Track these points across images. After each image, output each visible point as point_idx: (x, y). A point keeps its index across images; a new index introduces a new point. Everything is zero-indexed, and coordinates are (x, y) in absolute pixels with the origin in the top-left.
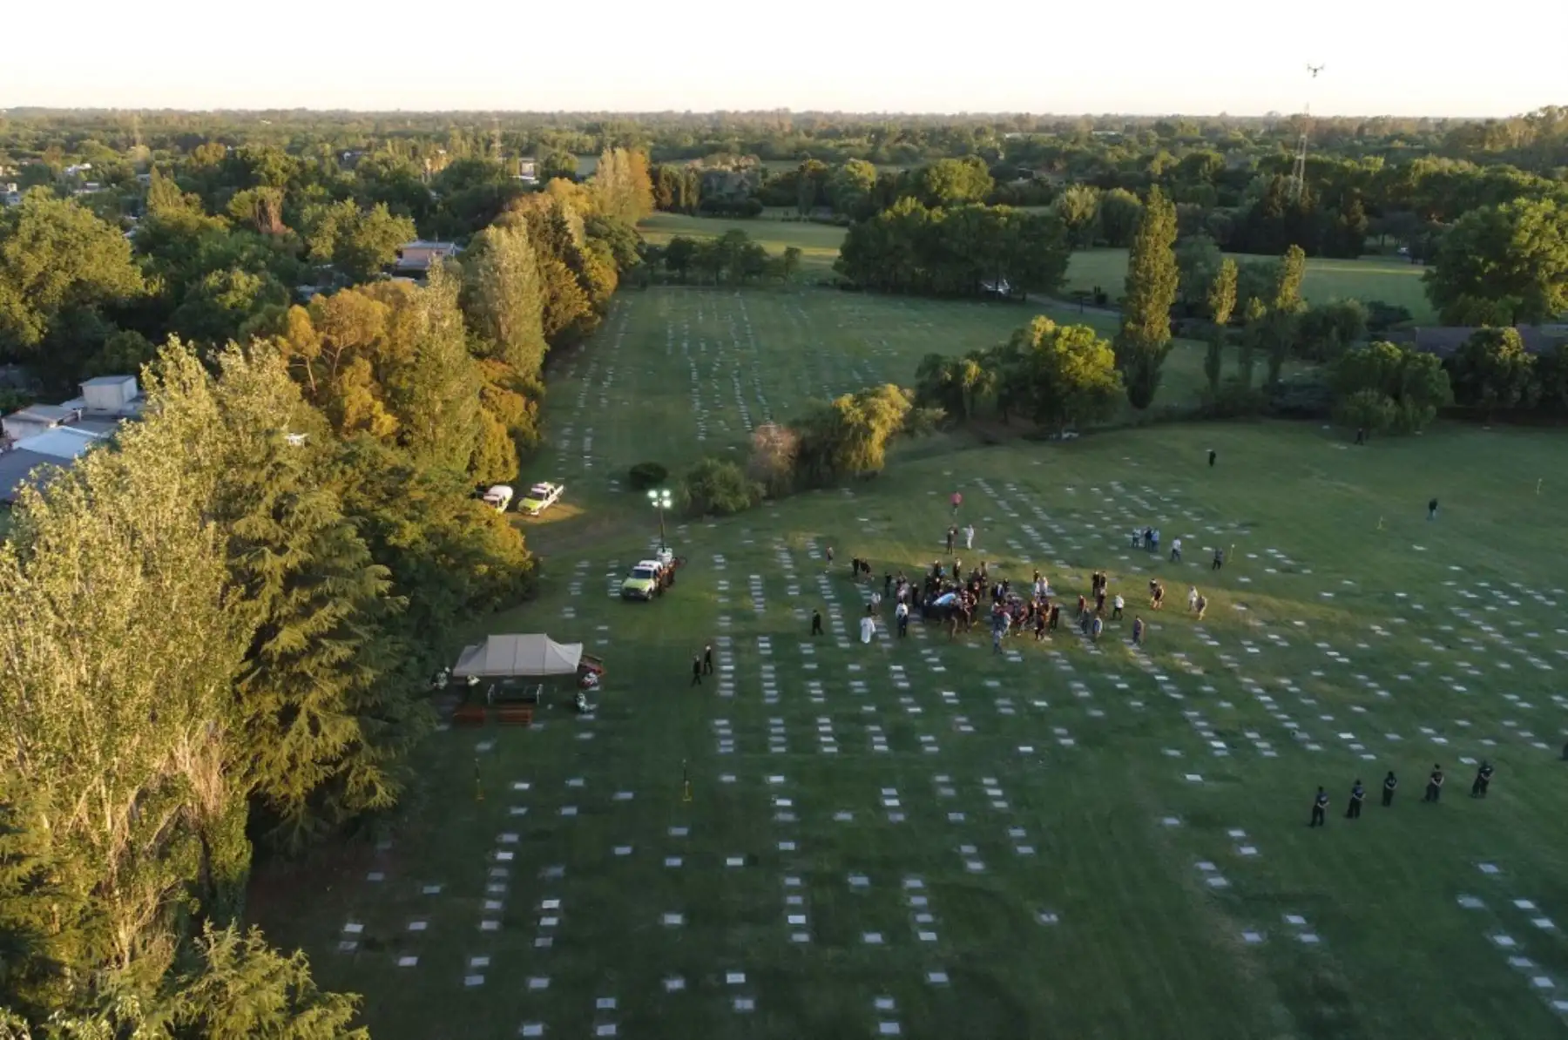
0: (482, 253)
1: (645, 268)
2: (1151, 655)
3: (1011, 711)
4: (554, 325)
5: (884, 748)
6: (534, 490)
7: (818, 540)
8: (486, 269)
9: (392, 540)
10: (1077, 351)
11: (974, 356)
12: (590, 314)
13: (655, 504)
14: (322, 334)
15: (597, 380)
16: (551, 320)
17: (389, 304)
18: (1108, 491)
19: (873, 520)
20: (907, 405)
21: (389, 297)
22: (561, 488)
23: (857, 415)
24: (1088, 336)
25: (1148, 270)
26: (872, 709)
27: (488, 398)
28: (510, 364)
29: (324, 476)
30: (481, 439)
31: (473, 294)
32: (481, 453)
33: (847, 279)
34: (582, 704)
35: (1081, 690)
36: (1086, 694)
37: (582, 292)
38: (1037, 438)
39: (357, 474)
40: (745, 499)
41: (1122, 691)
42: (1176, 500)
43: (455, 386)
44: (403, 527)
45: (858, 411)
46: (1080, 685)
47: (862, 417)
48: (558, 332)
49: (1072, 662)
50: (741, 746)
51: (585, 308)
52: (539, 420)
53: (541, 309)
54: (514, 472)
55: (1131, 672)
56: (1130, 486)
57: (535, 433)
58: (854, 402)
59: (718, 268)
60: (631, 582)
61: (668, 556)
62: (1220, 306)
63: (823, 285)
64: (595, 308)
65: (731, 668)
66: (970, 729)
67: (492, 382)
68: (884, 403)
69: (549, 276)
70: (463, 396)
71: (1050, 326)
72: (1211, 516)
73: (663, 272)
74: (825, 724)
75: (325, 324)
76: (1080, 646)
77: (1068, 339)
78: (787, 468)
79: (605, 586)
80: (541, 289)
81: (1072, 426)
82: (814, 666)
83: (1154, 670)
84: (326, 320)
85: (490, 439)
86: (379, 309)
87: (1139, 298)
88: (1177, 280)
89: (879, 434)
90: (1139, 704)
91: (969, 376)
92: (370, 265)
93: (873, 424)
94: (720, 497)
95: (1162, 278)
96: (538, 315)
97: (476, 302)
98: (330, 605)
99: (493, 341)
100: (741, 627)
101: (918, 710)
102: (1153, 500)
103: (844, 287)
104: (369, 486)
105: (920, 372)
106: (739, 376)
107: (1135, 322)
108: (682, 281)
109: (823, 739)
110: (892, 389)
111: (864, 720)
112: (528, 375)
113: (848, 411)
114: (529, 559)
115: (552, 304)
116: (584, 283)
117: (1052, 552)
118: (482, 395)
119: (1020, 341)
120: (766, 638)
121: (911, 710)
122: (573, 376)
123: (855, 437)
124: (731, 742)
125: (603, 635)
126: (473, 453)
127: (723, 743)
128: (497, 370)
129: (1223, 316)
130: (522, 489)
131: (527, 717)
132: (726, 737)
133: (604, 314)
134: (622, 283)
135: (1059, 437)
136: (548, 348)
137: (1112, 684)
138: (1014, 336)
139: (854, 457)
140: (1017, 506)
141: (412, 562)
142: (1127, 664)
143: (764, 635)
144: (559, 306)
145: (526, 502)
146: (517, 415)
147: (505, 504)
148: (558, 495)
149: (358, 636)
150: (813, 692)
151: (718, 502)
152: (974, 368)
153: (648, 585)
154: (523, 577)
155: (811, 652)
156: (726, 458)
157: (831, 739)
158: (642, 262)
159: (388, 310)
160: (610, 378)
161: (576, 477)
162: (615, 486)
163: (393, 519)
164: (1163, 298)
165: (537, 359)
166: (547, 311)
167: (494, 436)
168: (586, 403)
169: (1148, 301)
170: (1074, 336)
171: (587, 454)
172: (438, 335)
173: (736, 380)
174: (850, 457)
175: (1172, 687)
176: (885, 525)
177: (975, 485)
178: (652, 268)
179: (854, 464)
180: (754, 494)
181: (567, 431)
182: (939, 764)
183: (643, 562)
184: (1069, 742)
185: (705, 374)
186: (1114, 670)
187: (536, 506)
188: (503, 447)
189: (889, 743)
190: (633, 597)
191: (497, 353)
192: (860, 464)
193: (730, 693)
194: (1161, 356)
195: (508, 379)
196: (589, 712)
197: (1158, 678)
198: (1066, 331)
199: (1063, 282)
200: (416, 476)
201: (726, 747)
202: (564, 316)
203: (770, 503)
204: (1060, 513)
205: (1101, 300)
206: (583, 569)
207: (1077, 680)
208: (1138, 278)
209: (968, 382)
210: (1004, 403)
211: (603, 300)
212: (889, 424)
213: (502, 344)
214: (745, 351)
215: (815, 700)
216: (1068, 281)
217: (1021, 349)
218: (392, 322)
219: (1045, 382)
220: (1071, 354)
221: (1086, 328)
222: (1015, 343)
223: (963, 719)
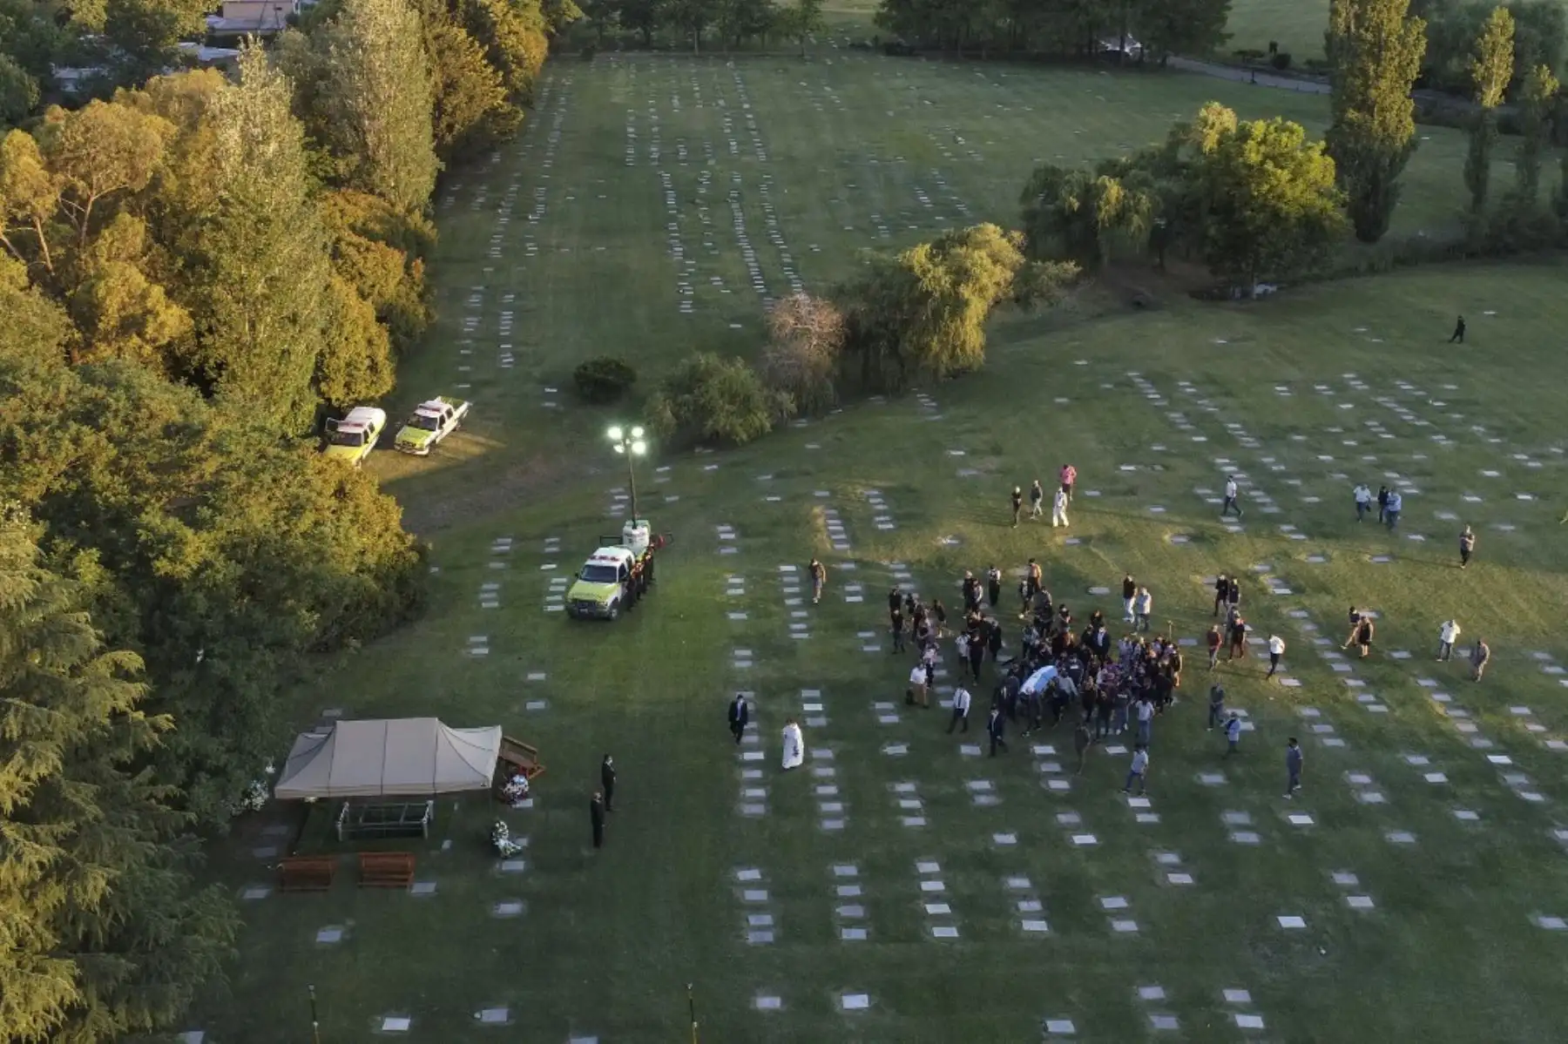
0: (334, 18)
1: (590, 25)
2: (1473, 711)
3: (1252, 838)
4: (450, 127)
5: (1039, 926)
6: (420, 412)
7: (887, 493)
8: (341, 45)
9: (162, 566)
10: (1278, 159)
11: (1111, 168)
12: (507, 107)
13: (619, 449)
14: (60, 177)
15: (519, 214)
16: (445, 120)
17: (176, 121)
18: (1341, 389)
19: (973, 452)
20: (1017, 257)
21: (174, 106)
22: (464, 407)
23: (938, 278)
24: (1294, 136)
25: (1378, 28)
26: (1010, 839)
27: (342, 256)
28: (381, 195)
29: (42, 450)
30: (334, 332)
31: (321, 84)
32: (333, 353)
33: (895, 38)
34: (502, 843)
35: (1365, 787)
36: (1374, 797)
37: (495, 72)
38: (1211, 296)
39: (104, 442)
40: (763, 419)
41: (1437, 790)
42: (1454, 405)
43: (288, 249)
44: (182, 542)
45: (941, 270)
46: (1364, 779)
47: (946, 281)
48: (457, 140)
49: (1343, 730)
50: (789, 929)
51: (498, 98)
52: (427, 289)
53: (430, 107)
54: (387, 382)
55: (1447, 749)
56: (1378, 379)
57: (421, 310)
58: (931, 257)
59: (699, 24)
60: (584, 589)
61: (642, 534)
62: (1488, 80)
63: (858, 47)
64: (515, 97)
65: (760, 756)
66: (1186, 879)
67: (353, 228)
68: (981, 256)
69: (438, 50)
70: (301, 266)
71: (1227, 119)
72: (1516, 433)
73: (616, 31)
74: (931, 876)
75: (67, 161)
76: (1350, 695)
77: (1263, 142)
78: (827, 361)
79: (538, 593)
80: (429, 72)
81: (1271, 276)
82: (901, 749)
83: (1485, 743)
84: (67, 155)
85: (348, 328)
86: (155, 130)
87: (1364, 72)
88: (1424, 42)
89: (977, 309)
90: (1472, 815)
91: (1108, 202)
92: (163, 37)
93: (966, 291)
94: (722, 421)
95: (1399, 38)
96: (425, 117)
97: (327, 97)
98: (19, 758)
99: (355, 158)
100: (770, 672)
101: (1090, 839)
102: (1417, 405)
103: (891, 50)
104: (125, 461)
105: (1026, 195)
106: (739, 199)
107: (1359, 109)
108: (646, 45)
109: (931, 909)
110: (992, 231)
111: (995, 864)
112: (410, 211)
113: (925, 272)
114: (412, 548)
115: (447, 94)
116: (496, 58)
117: (1274, 510)
118: (336, 254)
119: (1184, 142)
120: (816, 693)
121: (1079, 839)
122: (482, 206)
123: (937, 315)
124: (767, 919)
125: (538, 691)
126: (321, 354)
127: (753, 920)
128: (359, 207)
129: (1492, 96)
130: (400, 409)
131: (404, 871)
132: (757, 908)
133: (528, 104)
134: (555, 50)
135: (1246, 295)
136: (443, 166)
137: (1416, 773)
138: (1172, 134)
139: (935, 345)
140: (1201, 421)
141: (201, 602)
142: (1437, 732)
143: (813, 687)
144: (459, 99)
145: (407, 434)
146: (392, 283)
147: (373, 438)
148: (460, 419)
149: (78, 812)
150: (905, 804)
151: (719, 428)
152: (1114, 190)
153: (609, 593)
154: (402, 581)
155: (894, 719)
156: (730, 347)
157: (944, 909)
158: (585, 18)
159: (174, 129)
160: (541, 208)
161: (486, 383)
162: (549, 397)
163: (164, 530)
164: (1401, 69)
165: (426, 184)
166: (438, 107)
167: (354, 322)
168: (504, 251)
169: (1378, 77)
170: (1271, 138)
171: (506, 340)
172: (257, 169)
173: (735, 206)
174: (928, 345)
175: (1521, 779)
176: (993, 462)
177: (1129, 383)
178: (601, 27)
179: (937, 356)
180: (775, 407)
181: (475, 300)
182: (1145, 962)
183: (601, 551)
184: (1363, 902)
185: (688, 199)
186: (1420, 748)
187: (423, 440)
188: (370, 342)
189: (1047, 915)
190: (584, 615)
191: (362, 179)
192: (945, 358)
193: (758, 809)
194: (1398, 160)
195: (380, 220)
196: (516, 855)
197: (1494, 759)
198: (1259, 127)
199: (1222, 38)
200: (209, 435)
201: (760, 929)
202: (465, 112)
203: (802, 423)
204: (1274, 435)
205: (1280, 64)
206: (501, 556)
207: (1359, 769)
208: (1360, 39)
209: (1105, 212)
210: (1159, 240)
211: (528, 83)
212: (991, 292)
213: (369, 160)
214: (745, 159)
215: (909, 821)
216: (1230, 36)
217: (1183, 155)
218: (178, 149)
219: (1226, 210)
220: (1269, 166)
221: (1289, 123)
222: (1174, 145)
223: (1171, 858)
